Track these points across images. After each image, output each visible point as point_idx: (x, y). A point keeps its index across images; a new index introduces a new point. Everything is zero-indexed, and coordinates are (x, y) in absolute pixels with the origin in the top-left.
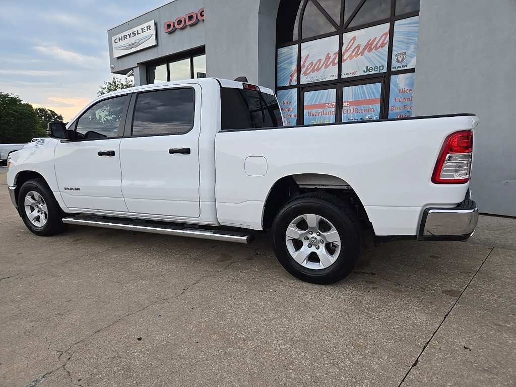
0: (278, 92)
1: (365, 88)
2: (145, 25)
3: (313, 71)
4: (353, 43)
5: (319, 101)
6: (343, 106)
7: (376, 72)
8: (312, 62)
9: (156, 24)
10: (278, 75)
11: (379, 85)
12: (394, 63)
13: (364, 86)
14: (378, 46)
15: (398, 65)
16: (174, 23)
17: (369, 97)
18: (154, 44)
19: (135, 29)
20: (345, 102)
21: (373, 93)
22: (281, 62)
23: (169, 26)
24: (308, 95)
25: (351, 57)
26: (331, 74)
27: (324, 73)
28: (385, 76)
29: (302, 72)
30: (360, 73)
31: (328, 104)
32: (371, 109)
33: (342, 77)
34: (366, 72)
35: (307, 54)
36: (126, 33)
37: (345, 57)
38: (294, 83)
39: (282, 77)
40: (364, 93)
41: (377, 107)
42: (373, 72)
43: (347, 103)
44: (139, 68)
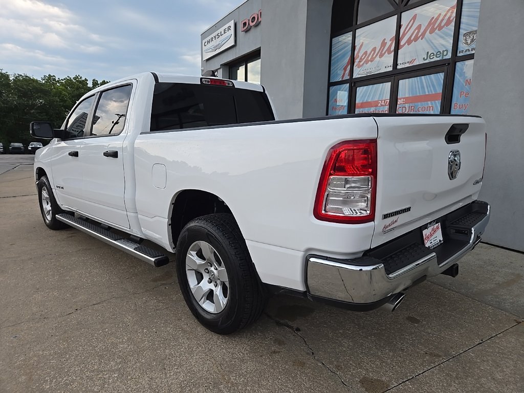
0: (331, 88)
1: (424, 81)
2: (226, 26)
3: (367, 62)
4: (413, 24)
5: (372, 98)
6: (398, 103)
7: (438, 59)
8: (367, 51)
9: (235, 25)
10: (331, 69)
11: (441, 76)
12: (462, 46)
13: (423, 77)
14: (443, 24)
15: (466, 47)
16: (249, 20)
17: (428, 92)
18: (233, 44)
19: (219, 31)
20: (401, 99)
21: (433, 86)
22: (335, 54)
23: (245, 24)
24: (361, 91)
25: (409, 42)
26: (385, 64)
27: (378, 64)
28: (449, 64)
29: (355, 64)
30: (419, 61)
31: (382, 101)
32: (430, 107)
33: (399, 67)
34: (426, 59)
35: (361, 41)
36: (212, 36)
37: (402, 43)
38: (347, 77)
39: (335, 71)
40: (423, 87)
41: (438, 104)
42: (435, 59)
43: (402, 100)
44: (221, 70)
